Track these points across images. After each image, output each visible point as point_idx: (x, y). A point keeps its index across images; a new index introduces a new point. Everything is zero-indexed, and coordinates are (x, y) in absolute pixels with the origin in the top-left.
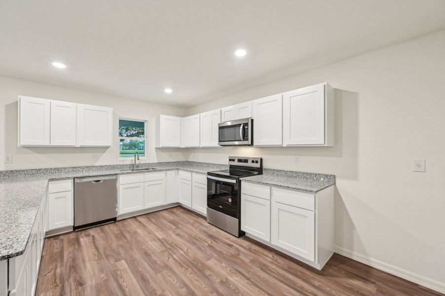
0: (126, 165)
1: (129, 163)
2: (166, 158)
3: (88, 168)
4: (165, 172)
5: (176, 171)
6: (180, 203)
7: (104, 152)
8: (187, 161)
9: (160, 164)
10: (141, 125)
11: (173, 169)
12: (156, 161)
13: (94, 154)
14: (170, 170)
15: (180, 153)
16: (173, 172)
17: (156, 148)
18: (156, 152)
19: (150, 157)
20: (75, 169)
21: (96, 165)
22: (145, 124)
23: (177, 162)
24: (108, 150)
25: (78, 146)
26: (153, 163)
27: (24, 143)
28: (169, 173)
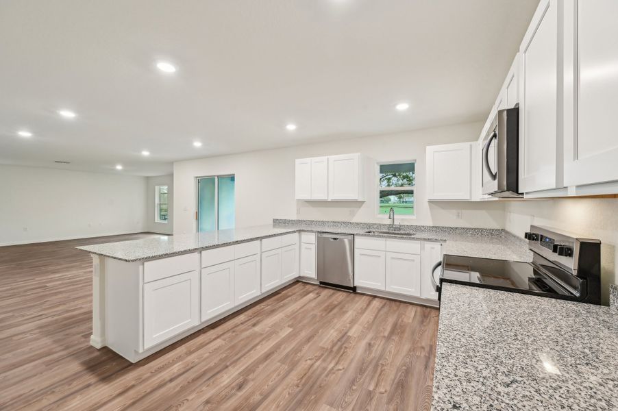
0: (386, 225)
2: (450, 219)
3: (346, 224)
7: (360, 207)
8: (503, 230)
9: (437, 229)
10: (411, 167)
17: (428, 201)
18: (430, 205)
19: (420, 215)
22: (415, 165)
23: (475, 229)
24: (364, 205)
25: (329, 200)
26: (423, 227)
27: (297, 198)
28: (428, 245)
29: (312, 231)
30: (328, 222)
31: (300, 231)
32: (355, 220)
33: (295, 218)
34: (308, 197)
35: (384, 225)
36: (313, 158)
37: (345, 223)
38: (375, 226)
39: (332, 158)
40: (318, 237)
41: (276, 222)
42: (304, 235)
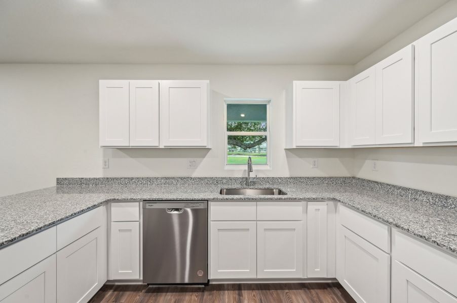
0: (237, 179)
1: (240, 175)
2: (308, 168)
4: (304, 203)
5: (331, 203)
6: (335, 279)
7: (204, 157)
8: (354, 178)
9: (296, 180)
11: (323, 200)
12: (286, 174)
13: (192, 159)
14: (315, 200)
15: (337, 159)
16: (323, 206)
17: (285, 149)
18: (287, 156)
20: (167, 181)
21: (194, 176)
22: (268, 106)
23: (331, 178)
24: (209, 154)
25: (162, 147)
26: (280, 178)
27: (102, 143)
28: (312, 206)
29: (133, 200)
30: (157, 179)
31: (107, 202)
32: (196, 174)
33: (99, 174)
34: (124, 143)
35: (236, 179)
36: (131, 81)
37: (182, 178)
38: (224, 181)
39: (165, 83)
40: (144, 208)
41: (64, 184)
42: (115, 209)
